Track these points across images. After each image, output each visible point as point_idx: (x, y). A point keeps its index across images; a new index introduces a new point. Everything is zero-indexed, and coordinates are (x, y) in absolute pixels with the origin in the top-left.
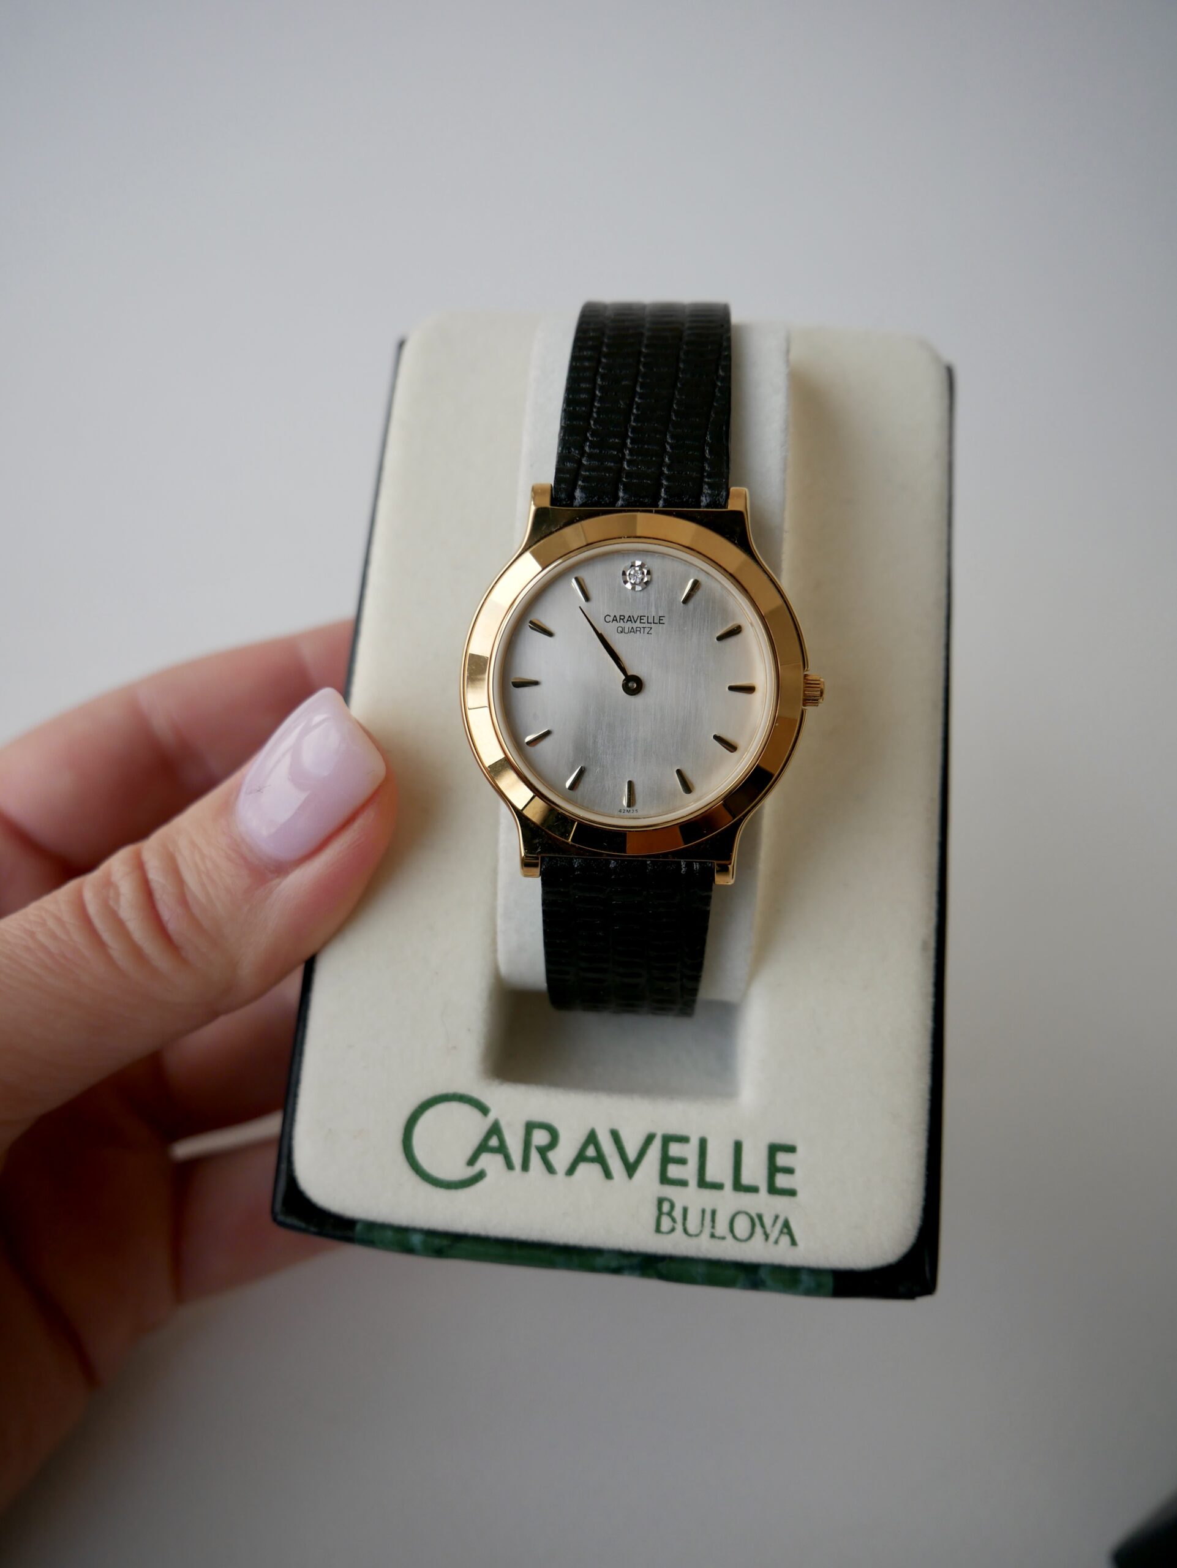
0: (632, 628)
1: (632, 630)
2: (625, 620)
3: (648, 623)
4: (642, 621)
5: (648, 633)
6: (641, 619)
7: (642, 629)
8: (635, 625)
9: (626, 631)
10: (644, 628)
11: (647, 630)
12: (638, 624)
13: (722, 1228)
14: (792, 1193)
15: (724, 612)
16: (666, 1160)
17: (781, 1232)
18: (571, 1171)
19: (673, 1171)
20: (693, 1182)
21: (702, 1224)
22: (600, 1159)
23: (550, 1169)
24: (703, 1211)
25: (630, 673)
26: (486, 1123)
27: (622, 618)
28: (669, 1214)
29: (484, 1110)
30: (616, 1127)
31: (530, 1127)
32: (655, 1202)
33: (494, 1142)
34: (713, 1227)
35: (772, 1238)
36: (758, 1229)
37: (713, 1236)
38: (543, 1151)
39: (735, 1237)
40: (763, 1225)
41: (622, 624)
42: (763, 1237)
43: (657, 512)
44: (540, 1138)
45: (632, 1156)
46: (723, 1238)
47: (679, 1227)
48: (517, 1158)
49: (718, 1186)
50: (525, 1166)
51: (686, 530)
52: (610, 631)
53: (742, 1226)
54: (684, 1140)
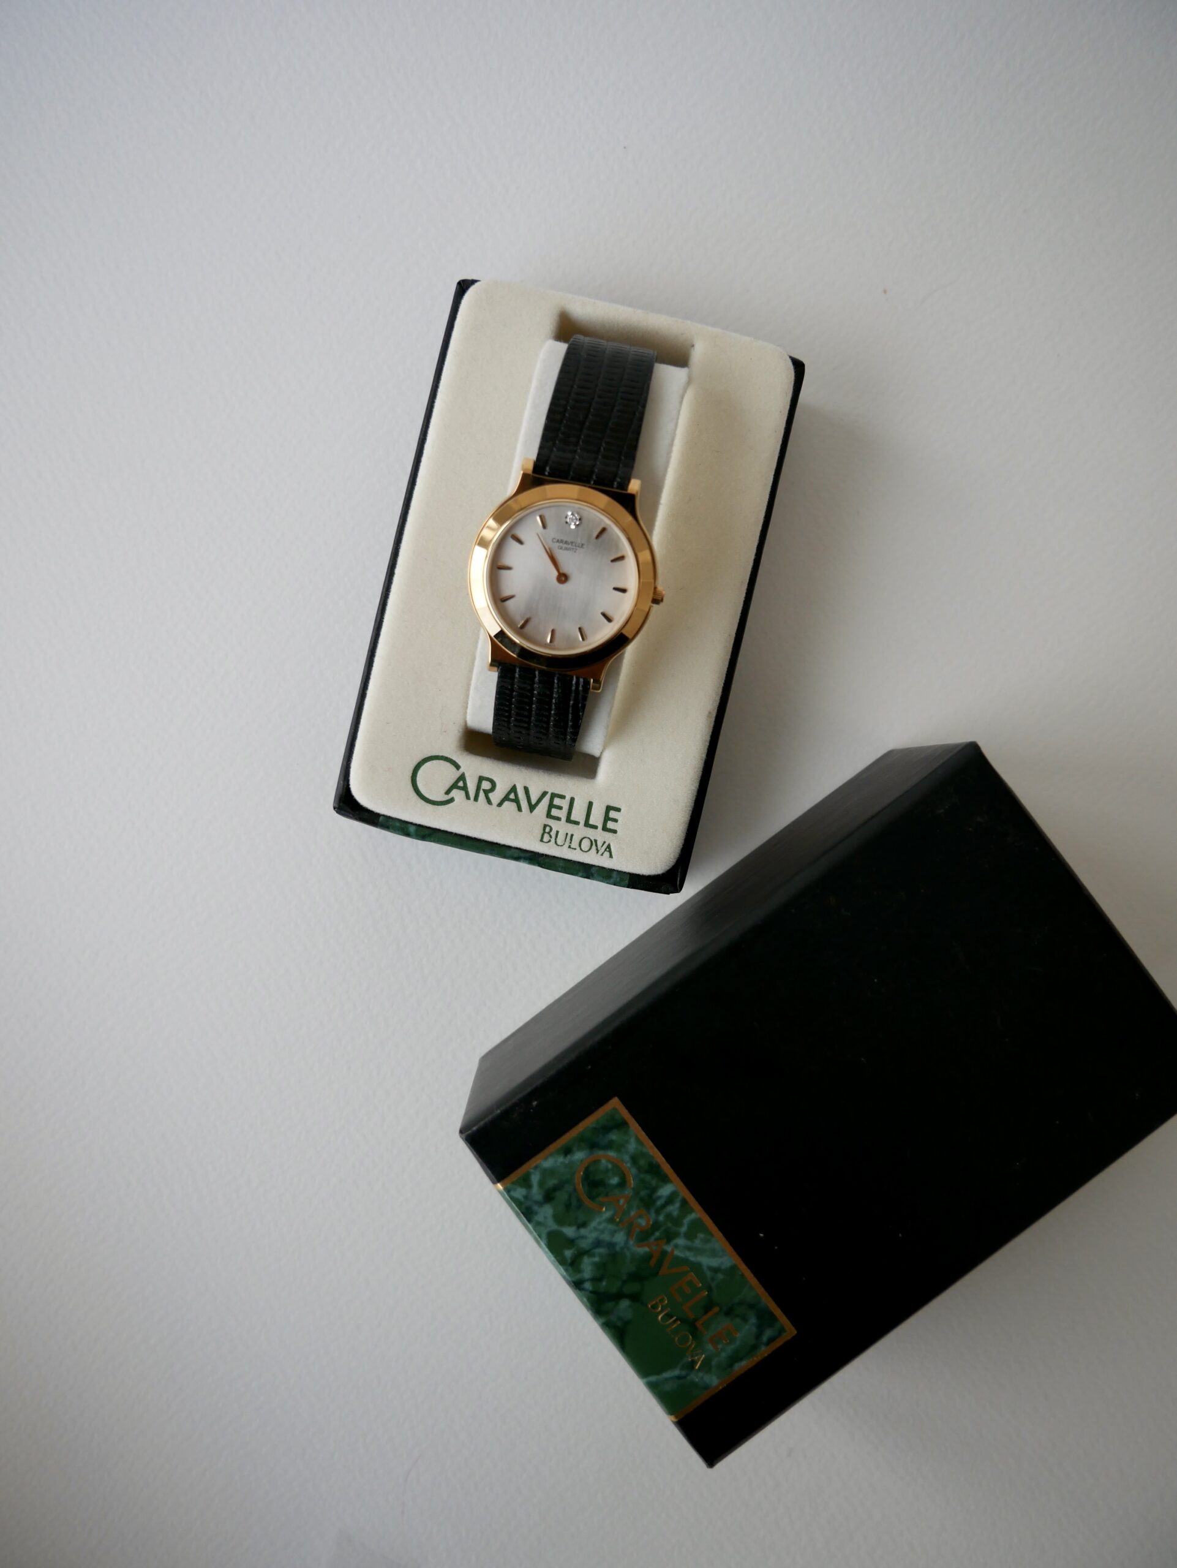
1: (566, 549)
2: (563, 543)
3: (575, 546)
4: (572, 545)
5: (574, 552)
6: (572, 543)
7: (571, 549)
9: (563, 549)
10: (573, 548)
11: (574, 550)
12: (569, 546)
13: (575, 844)
14: (615, 832)
15: (617, 545)
16: (551, 806)
17: (605, 850)
18: (500, 805)
19: (554, 812)
20: (564, 819)
21: (565, 841)
22: (516, 801)
23: (489, 802)
24: (567, 834)
25: (561, 571)
26: (458, 774)
27: (562, 541)
28: (549, 833)
29: (458, 767)
30: (527, 786)
31: (481, 779)
32: (543, 826)
33: (461, 784)
34: (570, 843)
35: (600, 853)
36: (594, 847)
37: (570, 847)
38: (486, 792)
39: (581, 849)
40: (596, 845)
41: (561, 544)
42: (596, 851)
43: (590, 487)
44: (486, 785)
45: (534, 801)
46: (575, 849)
47: (553, 840)
48: (472, 794)
49: (577, 823)
50: (476, 799)
51: (603, 499)
52: (555, 547)
53: (586, 844)
54: (562, 797)
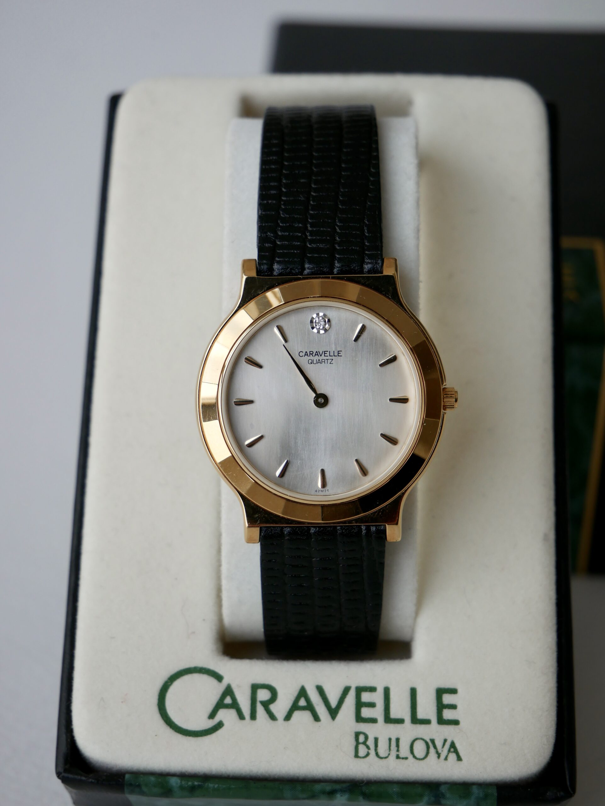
0: (319, 360)
1: (319, 362)
2: (314, 355)
3: (330, 356)
4: (326, 355)
5: (330, 363)
6: (325, 354)
7: (326, 361)
8: (321, 358)
9: (315, 362)
10: (327, 359)
11: (329, 361)
12: (323, 357)
13: (404, 750)
14: (456, 722)
15: (384, 346)
16: (359, 705)
17: (449, 751)
18: (288, 717)
19: (366, 712)
20: (381, 719)
21: (390, 749)
22: (310, 707)
23: (272, 717)
24: (390, 740)
25: (319, 392)
26: (220, 688)
27: (311, 353)
28: (364, 743)
29: (219, 678)
30: (320, 684)
31: (255, 688)
32: (354, 735)
33: (228, 700)
34: (398, 751)
35: (443, 756)
36: (432, 750)
37: (398, 757)
38: (266, 705)
39: (414, 757)
40: (435, 747)
41: (311, 357)
42: (437, 755)
43: (333, 278)
44: (263, 695)
45: (334, 703)
46: (406, 758)
47: (372, 752)
48: (246, 711)
49: (400, 721)
50: (253, 716)
51: (353, 289)
52: (303, 361)
53: (420, 749)
54: (372, 689)
